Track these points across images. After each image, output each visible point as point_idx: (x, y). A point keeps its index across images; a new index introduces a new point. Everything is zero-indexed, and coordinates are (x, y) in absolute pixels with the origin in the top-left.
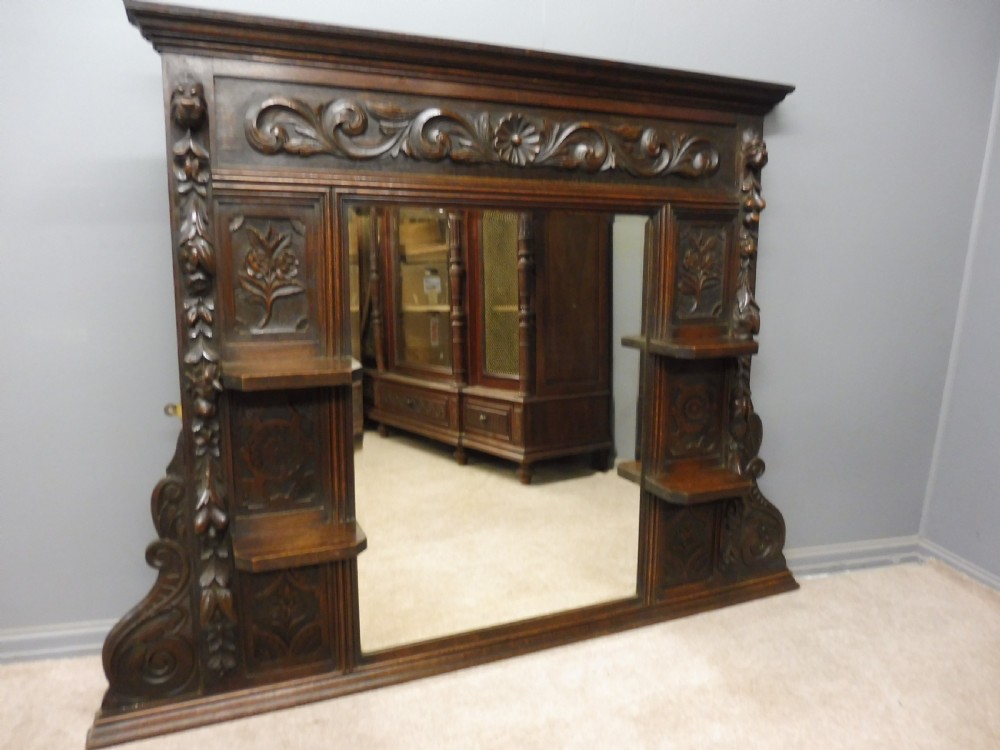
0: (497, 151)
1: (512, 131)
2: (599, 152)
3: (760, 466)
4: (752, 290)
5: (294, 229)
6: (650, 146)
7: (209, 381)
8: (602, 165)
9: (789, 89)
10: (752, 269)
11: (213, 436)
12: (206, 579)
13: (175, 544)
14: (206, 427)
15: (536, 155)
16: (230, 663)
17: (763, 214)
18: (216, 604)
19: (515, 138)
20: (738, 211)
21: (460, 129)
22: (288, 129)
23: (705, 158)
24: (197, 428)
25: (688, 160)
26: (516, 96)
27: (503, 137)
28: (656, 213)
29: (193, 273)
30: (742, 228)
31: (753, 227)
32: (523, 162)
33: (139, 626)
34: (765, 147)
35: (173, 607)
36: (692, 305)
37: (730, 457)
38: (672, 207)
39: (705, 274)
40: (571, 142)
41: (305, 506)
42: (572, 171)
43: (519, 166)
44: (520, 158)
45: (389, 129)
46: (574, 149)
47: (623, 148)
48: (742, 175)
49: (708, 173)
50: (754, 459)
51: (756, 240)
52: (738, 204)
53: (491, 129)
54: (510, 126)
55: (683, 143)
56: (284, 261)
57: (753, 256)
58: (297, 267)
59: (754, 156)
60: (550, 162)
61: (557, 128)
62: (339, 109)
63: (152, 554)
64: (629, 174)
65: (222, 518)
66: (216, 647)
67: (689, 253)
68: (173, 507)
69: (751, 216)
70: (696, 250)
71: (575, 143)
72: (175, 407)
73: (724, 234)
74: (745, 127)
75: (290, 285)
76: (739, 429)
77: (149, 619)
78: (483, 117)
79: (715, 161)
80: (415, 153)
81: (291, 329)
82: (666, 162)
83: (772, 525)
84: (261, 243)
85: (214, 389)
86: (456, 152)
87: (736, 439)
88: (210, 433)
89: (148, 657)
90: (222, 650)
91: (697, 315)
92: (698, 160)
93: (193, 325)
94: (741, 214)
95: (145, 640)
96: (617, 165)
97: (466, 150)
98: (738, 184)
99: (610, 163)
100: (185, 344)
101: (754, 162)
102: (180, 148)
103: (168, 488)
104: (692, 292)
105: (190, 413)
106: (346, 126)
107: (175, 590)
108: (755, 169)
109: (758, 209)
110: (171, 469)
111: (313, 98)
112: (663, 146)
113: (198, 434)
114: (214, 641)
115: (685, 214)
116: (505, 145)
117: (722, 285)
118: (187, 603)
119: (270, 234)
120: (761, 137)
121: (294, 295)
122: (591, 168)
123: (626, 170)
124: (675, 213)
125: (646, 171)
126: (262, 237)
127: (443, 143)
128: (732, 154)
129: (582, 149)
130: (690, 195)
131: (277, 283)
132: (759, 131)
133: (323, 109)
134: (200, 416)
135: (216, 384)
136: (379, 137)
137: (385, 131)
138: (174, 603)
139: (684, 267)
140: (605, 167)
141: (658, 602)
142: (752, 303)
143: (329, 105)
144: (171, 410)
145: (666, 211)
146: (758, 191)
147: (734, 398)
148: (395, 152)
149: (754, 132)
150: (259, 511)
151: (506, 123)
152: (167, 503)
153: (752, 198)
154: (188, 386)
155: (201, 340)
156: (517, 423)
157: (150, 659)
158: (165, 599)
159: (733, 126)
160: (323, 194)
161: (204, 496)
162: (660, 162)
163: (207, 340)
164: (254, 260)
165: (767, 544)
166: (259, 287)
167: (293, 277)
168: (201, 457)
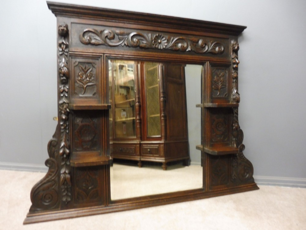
0: (154, 45)
1: (158, 39)
2: (185, 45)
3: (243, 147)
4: (237, 89)
5: (93, 66)
6: (202, 44)
7: (66, 109)
8: (187, 49)
10: (237, 82)
11: (66, 126)
12: (63, 171)
13: (54, 160)
14: (64, 123)
15: (166, 46)
16: (69, 199)
17: (239, 65)
18: (65, 179)
19: (159, 41)
21: (142, 38)
22: (92, 37)
23: (219, 48)
24: (61, 123)
25: (214, 48)
26: (159, 29)
27: (155, 41)
28: (204, 64)
29: (62, 77)
30: (233, 70)
31: (236, 69)
32: (162, 48)
33: (42, 185)
34: (238, 44)
35: (53, 180)
36: (218, 93)
37: (233, 143)
38: (209, 63)
39: (221, 84)
40: (177, 43)
41: (94, 150)
42: (177, 51)
43: (160, 49)
44: (161, 47)
45: (121, 38)
46: (178, 44)
47: (193, 44)
48: (232, 53)
49: (221, 53)
50: (241, 144)
51: (237, 73)
52: (231, 62)
53: (152, 38)
54: (157, 38)
55: (212, 44)
56: (90, 75)
57: (236, 78)
58: (94, 77)
59: (235, 47)
60: (170, 48)
61: (172, 38)
62: (106, 32)
63: (47, 163)
64: (196, 53)
65: (68, 151)
66: (65, 194)
67: (215, 77)
68: (53, 148)
69: (235, 66)
70: (218, 76)
71: (178, 43)
72: (56, 118)
73: (227, 72)
74: (232, 39)
75: (91, 82)
76: (235, 133)
77: (45, 183)
78: (150, 35)
79: (223, 49)
80: (129, 45)
81: (91, 95)
82: (207, 48)
83: (249, 167)
84: (83, 70)
85: (67, 112)
86: (141, 45)
87: (234, 137)
88: (65, 125)
89: (44, 196)
90: (67, 195)
91: (219, 96)
92: (217, 49)
93: (62, 93)
94: (232, 65)
95: (43, 190)
96: (191, 50)
97: (144, 44)
98: (231, 56)
99: (189, 49)
100: (60, 98)
101: (235, 49)
102: (60, 42)
103: (53, 142)
104: (217, 89)
105: (60, 119)
106: (109, 37)
107: (53, 175)
108: (236, 51)
109: (237, 64)
110: (54, 136)
111: (99, 29)
112: (206, 44)
113: (62, 125)
114: (64, 191)
115: (213, 65)
116: (156, 43)
117: (227, 87)
118: (57, 179)
119: (86, 67)
120: (237, 42)
121: (92, 85)
122: (183, 50)
123: (194, 51)
124: (210, 64)
125: (201, 52)
126: (83, 68)
127: (137, 42)
128: (228, 47)
129: (180, 45)
130: (215, 59)
131: (87, 82)
132: (236, 40)
133: (102, 32)
134: (63, 120)
135: (68, 110)
136: (118, 40)
137: (120, 38)
138: (53, 178)
139: (214, 81)
140: (187, 50)
141: (210, 190)
142: (237, 93)
143: (103, 31)
145: (208, 63)
146: (237, 58)
147: (233, 123)
148: (123, 45)
149: (235, 41)
150: (80, 151)
151: (156, 36)
152: (52, 147)
153: (235, 60)
154: (60, 110)
155: (64, 96)
156: (162, 150)
157: (45, 196)
158: (50, 177)
159: (228, 39)
160: (101, 56)
161: (63, 144)
162: (205, 49)
163: (66, 97)
164: (81, 74)
165: (247, 173)
166: (82, 83)
167: (92, 80)
168: (63, 132)
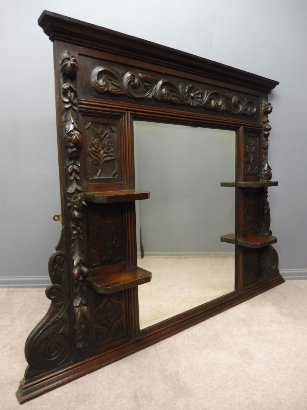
0: (186, 99)
1: (191, 92)
2: (220, 103)
3: (270, 233)
5: (111, 129)
6: (235, 102)
7: (80, 201)
8: (221, 108)
9: (277, 83)
10: (266, 154)
12: (77, 303)
13: (60, 286)
14: (77, 224)
15: (200, 102)
17: (270, 132)
18: (83, 315)
19: (192, 95)
20: (262, 130)
21: (173, 89)
22: (109, 82)
23: (251, 109)
24: (73, 226)
25: (246, 109)
26: (192, 77)
28: (238, 130)
29: (72, 148)
30: (264, 137)
31: (267, 136)
32: (195, 105)
35: (60, 319)
36: (249, 168)
37: (263, 229)
38: (243, 128)
39: (253, 155)
40: (210, 99)
41: (116, 262)
42: (211, 110)
43: (193, 106)
44: (194, 103)
45: (148, 86)
46: (211, 102)
47: (227, 102)
48: (263, 116)
49: (253, 115)
52: (262, 127)
53: (184, 90)
54: (191, 90)
55: (245, 102)
56: (108, 144)
58: (113, 147)
59: (268, 108)
60: (204, 106)
61: (206, 92)
62: (129, 75)
63: (49, 292)
64: (229, 113)
65: (85, 269)
66: (80, 337)
67: (247, 146)
68: (60, 267)
69: (266, 132)
70: (250, 146)
71: (212, 99)
72: (58, 216)
73: (258, 140)
74: (262, 97)
75: (110, 155)
76: (266, 217)
77: (48, 327)
78: (181, 85)
79: (255, 110)
80: (158, 98)
81: (111, 177)
82: (241, 109)
83: (274, 257)
84: (98, 135)
85: (83, 205)
86: (172, 99)
87: (264, 222)
88: (79, 228)
89: (47, 348)
90: (83, 338)
91: (251, 172)
92: (249, 109)
93: (71, 174)
94: (264, 131)
95: (46, 338)
96: (225, 109)
97: (176, 99)
98: (262, 119)
99: (223, 108)
101: (268, 111)
102: (66, 86)
103: (58, 257)
104: (249, 163)
106: (132, 84)
107: (60, 310)
108: (267, 114)
109: (269, 129)
110: (57, 249)
111: (118, 69)
112: (240, 103)
114: (80, 334)
115: (246, 131)
116: (189, 98)
117: (258, 160)
118: (66, 316)
119: (102, 131)
120: (268, 101)
121: (112, 160)
122: (216, 110)
124: (244, 130)
125: (234, 112)
126: (99, 133)
127: (168, 95)
128: (260, 108)
131: (105, 155)
132: (267, 99)
133: (123, 75)
134: (75, 219)
135: (84, 203)
136: (144, 90)
137: (146, 87)
138: (60, 317)
139: (246, 152)
140: (221, 110)
141: (242, 292)
142: (269, 167)
143: (125, 73)
144: (56, 218)
145: (241, 128)
146: (268, 122)
147: (264, 205)
148: (150, 97)
149: (265, 100)
150: (98, 266)
152: (57, 265)
153: (267, 125)
155: (74, 181)
157: (49, 348)
158: (56, 315)
159: (259, 97)
160: (125, 113)
161: (76, 260)
162: (239, 108)
163: (77, 180)
164: (96, 143)
165: (274, 265)
166: (97, 156)
167: (111, 152)
168: (74, 240)
